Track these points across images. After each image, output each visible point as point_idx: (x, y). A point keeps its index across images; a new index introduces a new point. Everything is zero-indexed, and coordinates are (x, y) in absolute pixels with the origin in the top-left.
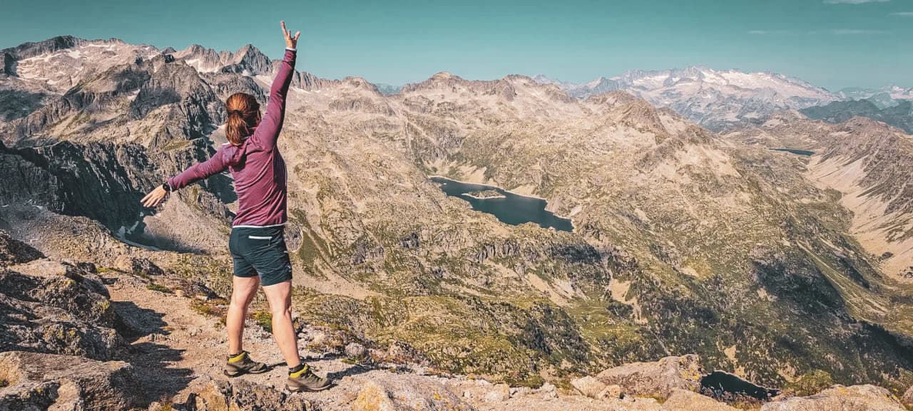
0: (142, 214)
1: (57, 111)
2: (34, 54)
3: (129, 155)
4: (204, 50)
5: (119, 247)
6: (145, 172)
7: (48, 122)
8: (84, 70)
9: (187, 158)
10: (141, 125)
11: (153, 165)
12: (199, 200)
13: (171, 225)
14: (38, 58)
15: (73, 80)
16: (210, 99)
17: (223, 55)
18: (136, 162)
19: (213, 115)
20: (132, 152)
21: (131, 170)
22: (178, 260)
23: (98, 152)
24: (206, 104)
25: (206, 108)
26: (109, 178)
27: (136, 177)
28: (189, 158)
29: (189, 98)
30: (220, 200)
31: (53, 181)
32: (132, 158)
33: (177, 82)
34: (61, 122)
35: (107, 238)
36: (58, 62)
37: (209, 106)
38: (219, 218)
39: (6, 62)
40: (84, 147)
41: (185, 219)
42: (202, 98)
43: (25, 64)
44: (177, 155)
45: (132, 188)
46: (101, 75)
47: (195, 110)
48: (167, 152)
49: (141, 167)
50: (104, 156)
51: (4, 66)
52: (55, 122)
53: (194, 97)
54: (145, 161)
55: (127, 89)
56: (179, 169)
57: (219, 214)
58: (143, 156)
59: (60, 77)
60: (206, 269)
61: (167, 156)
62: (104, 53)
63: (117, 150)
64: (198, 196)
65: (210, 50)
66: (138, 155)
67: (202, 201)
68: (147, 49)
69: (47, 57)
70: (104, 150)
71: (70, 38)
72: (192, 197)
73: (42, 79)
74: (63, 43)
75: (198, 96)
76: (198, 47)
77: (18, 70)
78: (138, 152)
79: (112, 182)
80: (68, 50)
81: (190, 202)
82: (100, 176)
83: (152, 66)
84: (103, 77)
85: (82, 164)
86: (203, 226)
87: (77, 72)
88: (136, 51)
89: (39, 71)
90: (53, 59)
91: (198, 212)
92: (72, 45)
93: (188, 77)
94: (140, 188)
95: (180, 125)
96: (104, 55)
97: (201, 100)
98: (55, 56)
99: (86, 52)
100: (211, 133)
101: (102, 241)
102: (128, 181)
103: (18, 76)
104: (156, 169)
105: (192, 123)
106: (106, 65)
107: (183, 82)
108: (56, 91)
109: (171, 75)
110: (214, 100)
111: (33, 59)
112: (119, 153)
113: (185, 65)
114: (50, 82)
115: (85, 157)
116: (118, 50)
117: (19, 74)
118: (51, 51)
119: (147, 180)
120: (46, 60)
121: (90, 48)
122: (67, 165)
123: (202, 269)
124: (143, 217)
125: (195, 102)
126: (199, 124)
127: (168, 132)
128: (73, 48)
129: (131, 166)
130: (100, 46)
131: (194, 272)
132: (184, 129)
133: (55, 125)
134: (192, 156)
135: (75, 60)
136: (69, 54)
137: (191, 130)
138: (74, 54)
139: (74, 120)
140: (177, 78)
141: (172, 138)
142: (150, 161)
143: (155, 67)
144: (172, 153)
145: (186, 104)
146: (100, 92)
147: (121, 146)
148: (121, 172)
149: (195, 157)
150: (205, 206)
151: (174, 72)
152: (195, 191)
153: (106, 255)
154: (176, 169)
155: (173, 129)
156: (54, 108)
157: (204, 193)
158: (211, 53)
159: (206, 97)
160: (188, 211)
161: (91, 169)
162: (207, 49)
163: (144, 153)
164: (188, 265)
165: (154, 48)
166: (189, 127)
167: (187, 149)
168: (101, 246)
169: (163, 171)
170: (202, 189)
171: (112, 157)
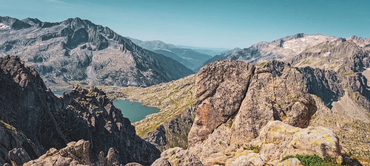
0: (332, 100)
1: (297, 59)
2: (290, 40)
3: (330, 75)
4: (357, 38)
5: (328, 110)
6: (336, 83)
7: (294, 63)
8: (306, 45)
9: (354, 80)
10: (330, 66)
11: (339, 81)
12: (358, 99)
13: (344, 107)
14: (291, 41)
15: (301, 49)
16: (365, 56)
17: (366, 40)
18: (332, 78)
19: (365, 63)
20: (332, 74)
21: (330, 81)
22: (353, 121)
23: (319, 72)
24: (362, 58)
25: (362, 60)
26: (322, 83)
27: (332, 84)
28: (355, 80)
29: (355, 55)
30: (368, 101)
31: (305, 80)
32: (331, 76)
33: (347, 49)
34: (298, 63)
35: (323, 105)
36: (297, 42)
37: (363, 60)
38: (366, 109)
39: (281, 42)
40: (314, 69)
41: (350, 106)
42: (361, 55)
43: (286, 43)
44: (350, 78)
45: (330, 89)
46: (315, 46)
47: (357, 60)
48: (345, 76)
49: (334, 81)
50: (321, 74)
51: (280, 44)
52: (296, 63)
53: (358, 55)
54: (336, 79)
55: (324, 52)
56: (350, 84)
57: (366, 107)
58: (335, 76)
59: (297, 48)
60: (366, 129)
61: (345, 78)
62: (314, 39)
63: (326, 72)
64: (357, 97)
65: (360, 38)
66: (333, 76)
67: (359, 99)
68: (331, 38)
69: (294, 41)
70: (321, 72)
71: (303, 34)
72: (354, 97)
73: (291, 48)
74: (300, 36)
75: (359, 54)
76: (354, 37)
77: (284, 45)
78: (334, 74)
79: (323, 84)
80: (301, 38)
81: (353, 99)
82: (319, 81)
83: (336, 43)
84: (316, 47)
85: (313, 76)
86: (358, 110)
87: (303, 46)
88: (327, 39)
89: (290, 46)
90: (296, 42)
91: (357, 104)
92: (303, 37)
93: (353, 47)
94: (333, 89)
95: (350, 66)
96: (315, 40)
97: (360, 56)
98: (297, 40)
99: (307, 39)
100: (363, 72)
101: (321, 106)
102: (328, 86)
103: (283, 47)
104: (340, 82)
105: (355, 66)
106: (315, 43)
107: (350, 49)
108: (295, 53)
109: (345, 46)
110: (367, 57)
111: (289, 41)
112: (326, 74)
113: (352, 42)
114: (293, 50)
115: (314, 73)
116: (320, 38)
117: (284, 47)
118: (296, 39)
119: (336, 86)
120: (293, 42)
121: (309, 38)
122: (308, 76)
123: (365, 128)
124: (332, 102)
125: (357, 57)
126: (358, 66)
127: (344, 69)
128: (303, 38)
129: (330, 80)
130: (313, 37)
131: (361, 128)
132: (351, 68)
133: (296, 64)
134: (357, 79)
135: (303, 42)
136: (301, 40)
137: (354, 68)
138: (303, 40)
139: (303, 62)
140: (347, 48)
141: (346, 71)
142: (338, 79)
143: (337, 44)
144: (348, 77)
145: (354, 57)
146: (313, 53)
147: (327, 71)
148: (326, 81)
149: (358, 80)
150: (360, 102)
151: (347, 45)
152: (356, 94)
153: (322, 112)
154: (349, 84)
155: (347, 68)
156: (296, 58)
157: (360, 96)
158: (361, 39)
159: (363, 55)
160: (352, 102)
161: (316, 78)
162: (359, 37)
163: (336, 75)
164: (358, 125)
165: (334, 37)
166: (354, 67)
167: (355, 76)
168: (321, 108)
169: (343, 84)
170: (360, 94)
171: (323, 75)
